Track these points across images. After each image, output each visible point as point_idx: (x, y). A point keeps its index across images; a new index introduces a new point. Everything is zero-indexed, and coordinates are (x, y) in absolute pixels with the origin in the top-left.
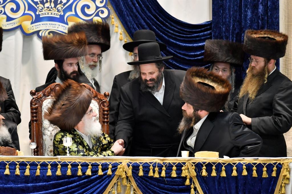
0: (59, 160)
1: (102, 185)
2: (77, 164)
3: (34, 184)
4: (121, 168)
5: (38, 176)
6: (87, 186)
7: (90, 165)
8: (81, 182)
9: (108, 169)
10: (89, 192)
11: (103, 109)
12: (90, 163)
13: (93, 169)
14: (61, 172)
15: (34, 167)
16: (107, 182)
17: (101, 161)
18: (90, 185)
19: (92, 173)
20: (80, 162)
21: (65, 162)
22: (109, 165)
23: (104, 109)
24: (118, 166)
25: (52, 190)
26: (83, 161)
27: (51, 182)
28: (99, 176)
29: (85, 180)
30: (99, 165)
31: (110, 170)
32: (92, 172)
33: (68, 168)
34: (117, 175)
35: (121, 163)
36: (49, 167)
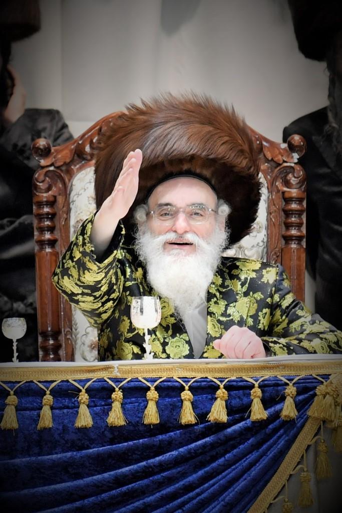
0: (117, 374)
1: (264, 454)
2: (176, 384)
3: (34, 458)
4: (327, 393)
5: (45, 430)
6: (214, 459)
7: (222, 386)
8: (193, 445)
9: (283, 398)
10: (220, 480)
11: (283, 193)
12: (221, 382)
13: (233, 402)
14: (124, 414)
15: (30, 399)
16: (282, 442)
17: (257, 374)
18: (223, 455)
19: (228, 415)
20: (186, 380)
21: (137, 380)
22: (287, 384)
23: (287, 195)
24: (315, 388)
25: (95, 477)
26: (199, 376)
27: (91, 451)
28: (253, 422)
29: (207, 439)
30: (253, 386)
31: (289, 401)
32: (230, 410)
33: (147, 401)
34: (316, 419)
35: (326, 377)
36: (84, 397)
